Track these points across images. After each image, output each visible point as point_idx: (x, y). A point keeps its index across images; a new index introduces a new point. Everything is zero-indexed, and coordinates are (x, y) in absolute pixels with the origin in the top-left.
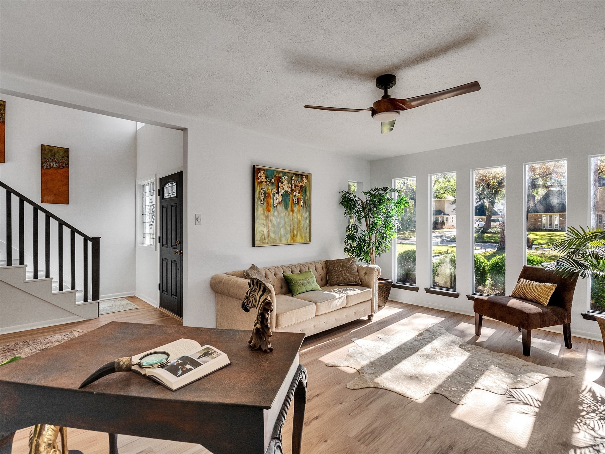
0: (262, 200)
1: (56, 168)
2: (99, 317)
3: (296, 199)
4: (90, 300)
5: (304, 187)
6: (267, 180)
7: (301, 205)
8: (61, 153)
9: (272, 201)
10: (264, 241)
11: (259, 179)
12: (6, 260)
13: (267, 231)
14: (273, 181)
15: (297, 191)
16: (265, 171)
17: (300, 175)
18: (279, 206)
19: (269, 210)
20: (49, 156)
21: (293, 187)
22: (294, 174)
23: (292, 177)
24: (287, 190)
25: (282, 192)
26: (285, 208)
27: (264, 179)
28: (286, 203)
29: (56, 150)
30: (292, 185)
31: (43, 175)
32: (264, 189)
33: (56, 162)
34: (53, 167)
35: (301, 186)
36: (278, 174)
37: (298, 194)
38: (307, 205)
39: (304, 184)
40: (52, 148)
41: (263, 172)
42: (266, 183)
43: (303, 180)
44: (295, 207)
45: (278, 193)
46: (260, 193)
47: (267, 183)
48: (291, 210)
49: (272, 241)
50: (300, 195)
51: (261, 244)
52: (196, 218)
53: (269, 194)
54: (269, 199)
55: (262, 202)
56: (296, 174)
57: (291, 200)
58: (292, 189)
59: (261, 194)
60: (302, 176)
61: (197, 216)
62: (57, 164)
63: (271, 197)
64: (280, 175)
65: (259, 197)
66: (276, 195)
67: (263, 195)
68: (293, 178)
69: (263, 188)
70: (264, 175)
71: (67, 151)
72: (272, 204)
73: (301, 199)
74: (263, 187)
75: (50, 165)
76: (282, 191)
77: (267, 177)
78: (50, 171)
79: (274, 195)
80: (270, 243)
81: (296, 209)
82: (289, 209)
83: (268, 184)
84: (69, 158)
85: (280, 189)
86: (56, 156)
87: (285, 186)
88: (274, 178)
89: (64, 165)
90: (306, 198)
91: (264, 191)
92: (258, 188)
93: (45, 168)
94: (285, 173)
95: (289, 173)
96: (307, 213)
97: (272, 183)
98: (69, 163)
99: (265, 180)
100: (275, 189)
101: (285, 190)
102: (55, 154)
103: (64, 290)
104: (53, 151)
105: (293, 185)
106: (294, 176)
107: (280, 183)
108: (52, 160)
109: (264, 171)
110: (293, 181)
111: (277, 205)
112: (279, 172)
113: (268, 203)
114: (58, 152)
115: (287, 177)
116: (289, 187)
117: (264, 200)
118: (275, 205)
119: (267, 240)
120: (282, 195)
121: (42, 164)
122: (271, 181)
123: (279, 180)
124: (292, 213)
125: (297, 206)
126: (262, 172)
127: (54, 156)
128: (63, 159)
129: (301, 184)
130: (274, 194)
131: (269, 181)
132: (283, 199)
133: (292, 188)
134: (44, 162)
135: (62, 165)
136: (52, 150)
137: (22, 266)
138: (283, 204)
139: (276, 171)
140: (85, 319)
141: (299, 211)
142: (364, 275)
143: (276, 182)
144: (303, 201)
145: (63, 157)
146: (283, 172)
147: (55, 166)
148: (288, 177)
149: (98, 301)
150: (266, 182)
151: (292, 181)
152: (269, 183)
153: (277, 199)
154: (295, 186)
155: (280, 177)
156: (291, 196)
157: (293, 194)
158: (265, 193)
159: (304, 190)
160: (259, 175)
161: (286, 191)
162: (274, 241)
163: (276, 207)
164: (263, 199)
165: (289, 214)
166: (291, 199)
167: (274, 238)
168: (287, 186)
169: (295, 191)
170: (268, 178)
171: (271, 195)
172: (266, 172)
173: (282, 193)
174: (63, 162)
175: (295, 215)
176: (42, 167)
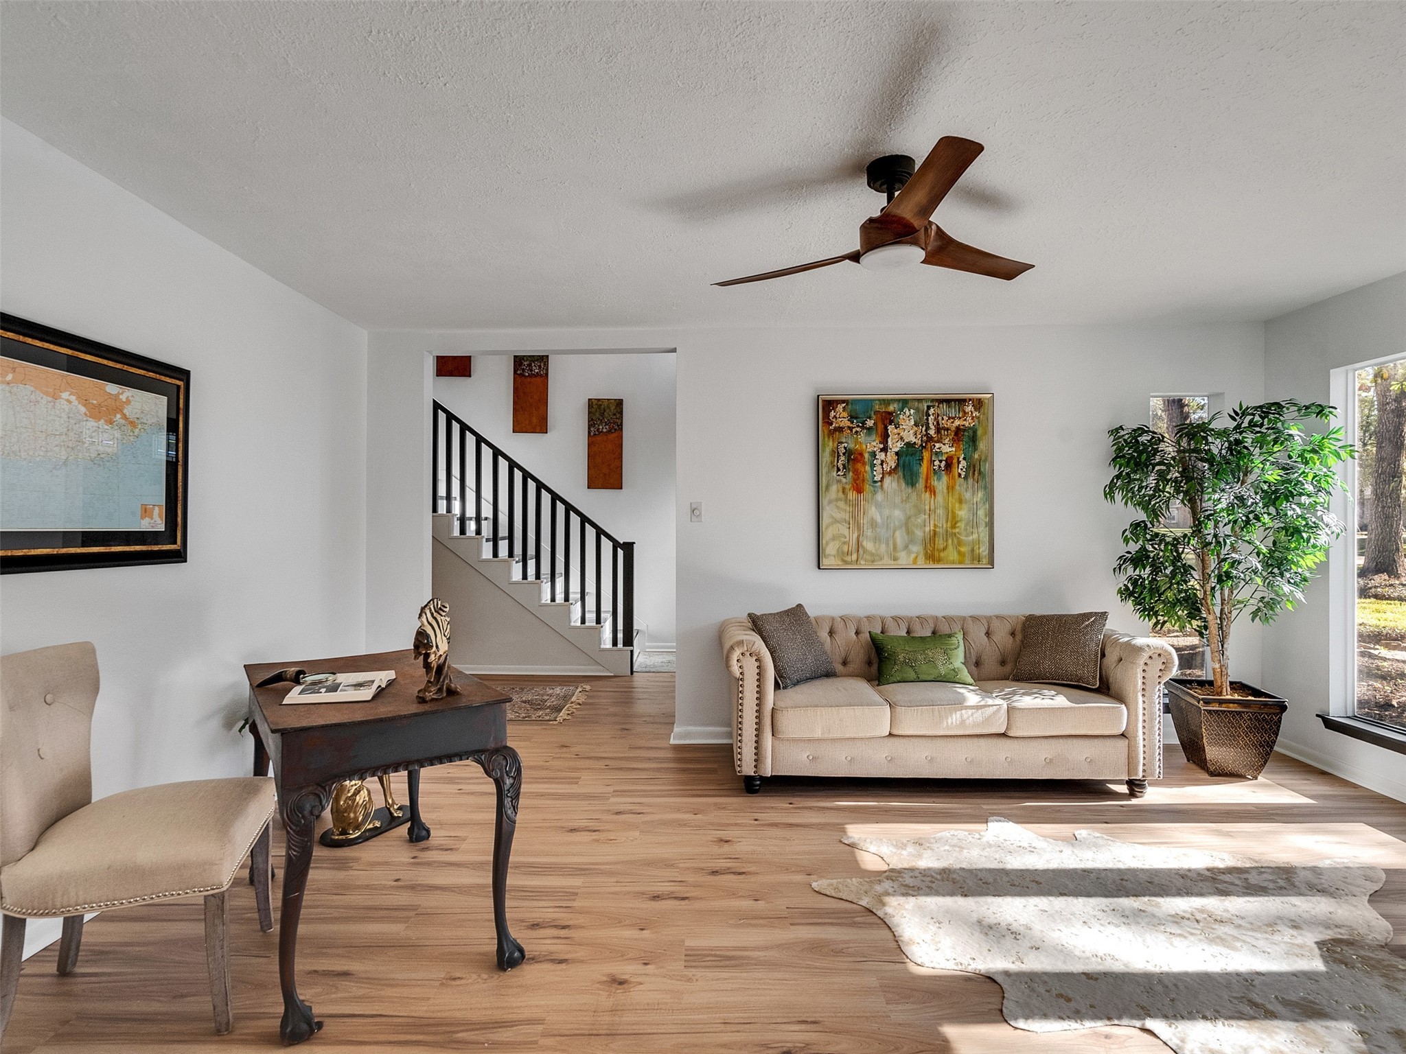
0: (841, 467)
1: (606, 432)
2: (632, 673)
3: (941, 461)
4: (620, 645)
5: (970, 428)
6: (852, 423)
7: (960, 475)
8: (613, 408)
9: (868, 468)
10: (848, 559)
11: (831, 424)
12: (550, 573)
13: (855, 535)
14: (870, 423)
15: (946, 441)
16: (847, 404)
17: (955, 400)
18: (888, 480)
19: (859, 490)
20: (598, 415)
21: (932, 432)
22: (933, 400)
23: (929, 408)
24: (914, 440)
25: (895, 445)
26: (907, 484)
27: (845, 423)
28: (911, 470)
29: (606, 403)
30: (928, 428)
31: (590, 445)
32: (846, 445)
33: (606, 422)
34: (602, 431)
35: (958, 428)
36: (886, 407)
37: (947, 449)
38: (979, 472)
39: (968, 423)
40: (600, 403)
41: (843, 408)
42: (852, 431)
43: (965, 413)
44: (939, 479)
45: (885, 450)
46: (835, 454)
47: (854, 430)
48: (926, 487)
49: (868, 557)
50: (954, 449)
51: (840, 563)
52: (693, 509)
53: (861, 454)
54: (859, 466)
55: (839, 473)
56: (941, 401)
57: (925, 464)
58: (928, 437)
59: (839, 456)
60: (962, 402)
61: (694, 506)
62: (607, 427)
63: (866, 460)
64: (891, 408)
65: (832, 463)
66: (881, 456)
67: (842, 458)
68: (932, 411)
69: (842, 443)
70: (845, 415)
71: (619, 403)
72: (868, 476)
73: (958, 458)
74: (844, 440)
75: (599, 429)
76: (898, 444)
77: (852, 418)
78: (599, 438)
79: (873, 455)
80: (863, 562)
81: (941, 484)
82: (921, 484)
83: (857, 432)
84: (622, 414)
85: (889, 440)
86: (605, 413)
87: (906, 431)
88: (874, 417)
89: (616, 427)
90: (976, 456)
91: (845, 448)
92: (831, 443)
93: (592, 434)
94: (905, 403)
95: (918, 400)
96: (980, 494)
97: (869, 429)
98: (622, 422)
99: (849, 424)
100: (877, 441)
101: (906, 441)
102: (605, 411)
103: (587, 624)
104: (602, 407)
105: (932, 427)
106: (933, 407)
107: (891, 428)
108: (601, 420)
109: (844, 405)
110: (931, 418)
111: (882, 478)
112: (887, 402)
113: (856, 472)
114: (609, 408)
115: (912, 411)
116: (918, 433)
117: (844, 467)
118: (878, 478)
119: (854, 557)
120: (897, 454)
121: (589, 428)
122: (864, 423)
123: (888, 419)
124: (928, 494)
125: (945, 478)
126: (840, 407)
127: (602, 414)
128: (615, 417)
129: (957, 423)
130: (875, 452)
131: (858, 426)
132: (901, 462)
133: (927, 434)
134: (592, 425)
135: (613, 426)
136: (601, 405)
137: (538, 581)
138: (901, 474)
139: (879, 400)
140: (613, 675)
141: (950, 488)
142: (1115, 665)
143: (880, 426)
144: (963, 463)
145: (614, 415)
146: (899, 400)
147: (605, 430)
148: (917, 410)
149: (631, 648)
150: (851, 429)
151: (927, 419)
152: (858, 429)
153: (882, 464)
154: (938, 430)
155: (890, 414)
156: (926, 455)
157: (931, 450)
158: (848, 453)
159: (968, 438)
160: (832, 414)
161: (909, 445)
162: (875, 558)
163: (881, 481)
164: (844, 465)
165: (919, 496)
166: (925, 461)
167: (874, 551)
168: (911, 432)
169: (938, 442)
170: (856, 418)
171: (866, 456)
172: (850, 407)
173: (897, 450)
174: (614, 423)
175: (940, 498)
176: (589, 433)
